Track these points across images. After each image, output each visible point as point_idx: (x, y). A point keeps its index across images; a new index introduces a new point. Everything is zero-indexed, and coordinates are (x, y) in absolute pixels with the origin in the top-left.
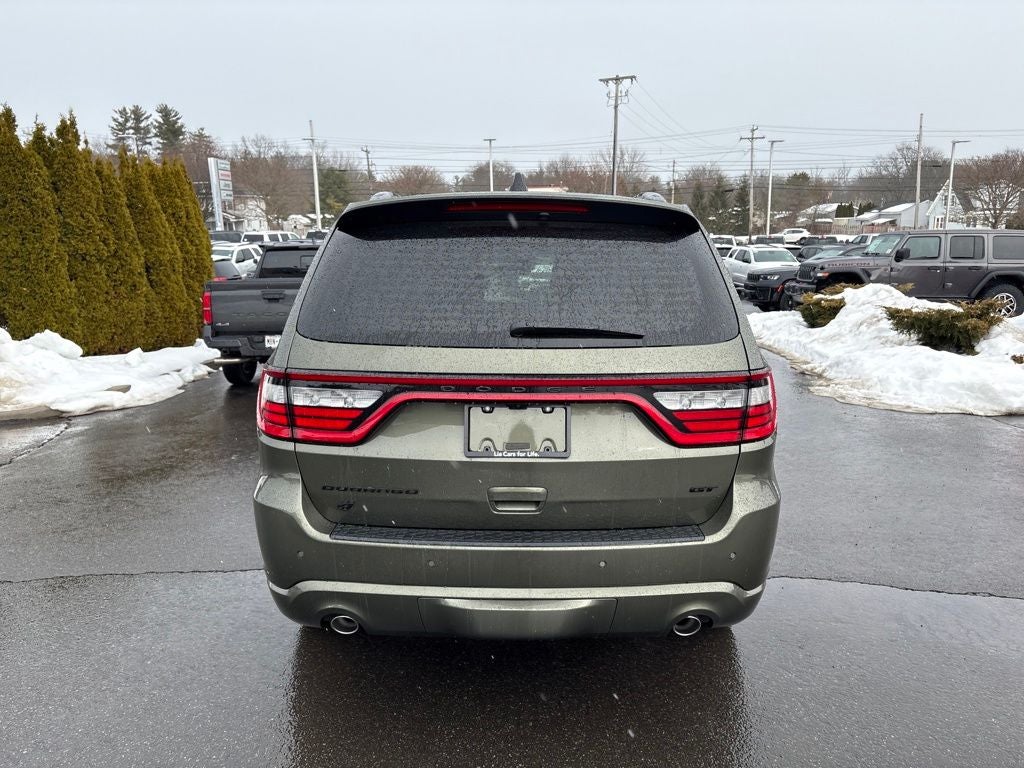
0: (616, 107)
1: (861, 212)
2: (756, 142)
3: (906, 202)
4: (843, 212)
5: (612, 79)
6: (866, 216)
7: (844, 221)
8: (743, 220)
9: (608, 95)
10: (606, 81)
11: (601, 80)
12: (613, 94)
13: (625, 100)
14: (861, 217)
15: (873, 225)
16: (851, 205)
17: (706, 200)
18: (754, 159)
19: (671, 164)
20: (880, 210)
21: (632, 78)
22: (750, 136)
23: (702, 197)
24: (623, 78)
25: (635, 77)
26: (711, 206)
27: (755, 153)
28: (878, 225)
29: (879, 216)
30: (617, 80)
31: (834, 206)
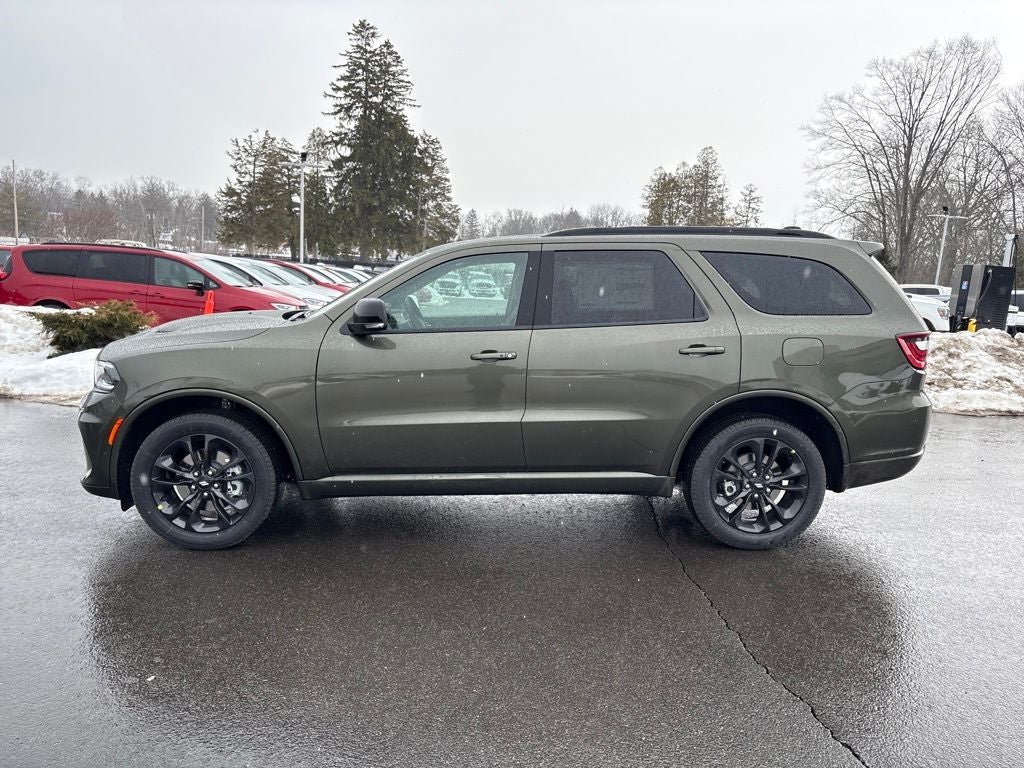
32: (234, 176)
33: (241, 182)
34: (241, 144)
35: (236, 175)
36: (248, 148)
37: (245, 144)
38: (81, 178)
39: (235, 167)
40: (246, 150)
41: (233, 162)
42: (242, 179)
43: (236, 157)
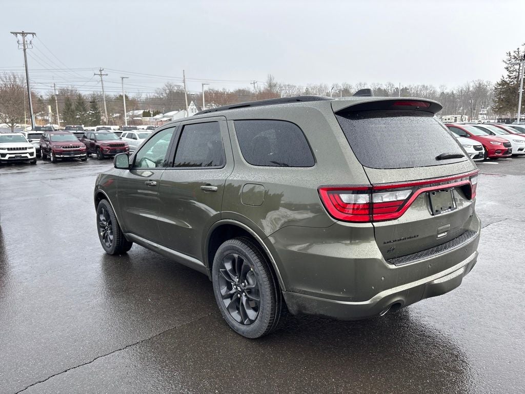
0: (25, 50)
1: (154, 115)
2: (103, 77)
3: (174, 111)
4: (146, 114)
5: (20, 33)
6: (157, 116)
7: (147, 119)
8: (96, 118)
9: (18, 42)
10: (16, 34)
11: (12, 33)
12: (21, 42)
13: (30, 46)
14: (155, 117)
15: (161, 121)
16: (149, 111)
17: (73, 107)
18: (104, 86)
19: (53, 85)
20: (164, 114)
21: (33, 34)
22: (100, 73)
23: (71, 105)
24: (27, 33)
25: (35, 34)
26: (77, 110)
27: (104, 83)
28: (164, 121)
29: (164, 117)
30: (23, 34)
31: (141, 112)
32: (506, 73)
33: (510, 77)
34: (512, 54)
35: (508, 73)
36: (516, 56)
37: (514, 54)
38: (442, 86)
39: (507, 68)
40: (515, 57)
41: (506, 66)
42: (511, 75)
43: (508, 62)
